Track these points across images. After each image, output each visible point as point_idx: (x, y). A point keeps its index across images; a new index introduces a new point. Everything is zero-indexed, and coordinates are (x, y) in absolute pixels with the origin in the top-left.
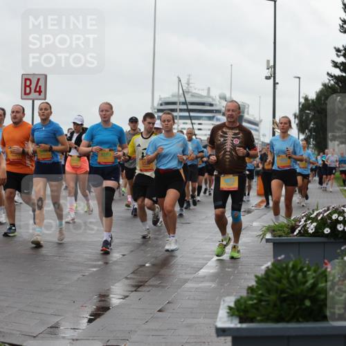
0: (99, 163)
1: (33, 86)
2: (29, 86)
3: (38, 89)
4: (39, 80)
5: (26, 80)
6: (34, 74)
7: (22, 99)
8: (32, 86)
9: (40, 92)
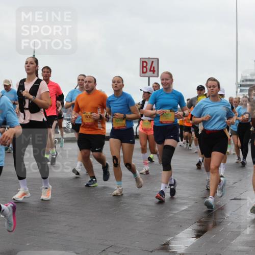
0: (161, 122)
1: (149, 67)
2: (146, 67)
3: (152, 69)
4: (152, 62)
5: (143, 62)
6: (149, 58)
7: (141, 76)
8: (147, 67)
9: (154, 71)
